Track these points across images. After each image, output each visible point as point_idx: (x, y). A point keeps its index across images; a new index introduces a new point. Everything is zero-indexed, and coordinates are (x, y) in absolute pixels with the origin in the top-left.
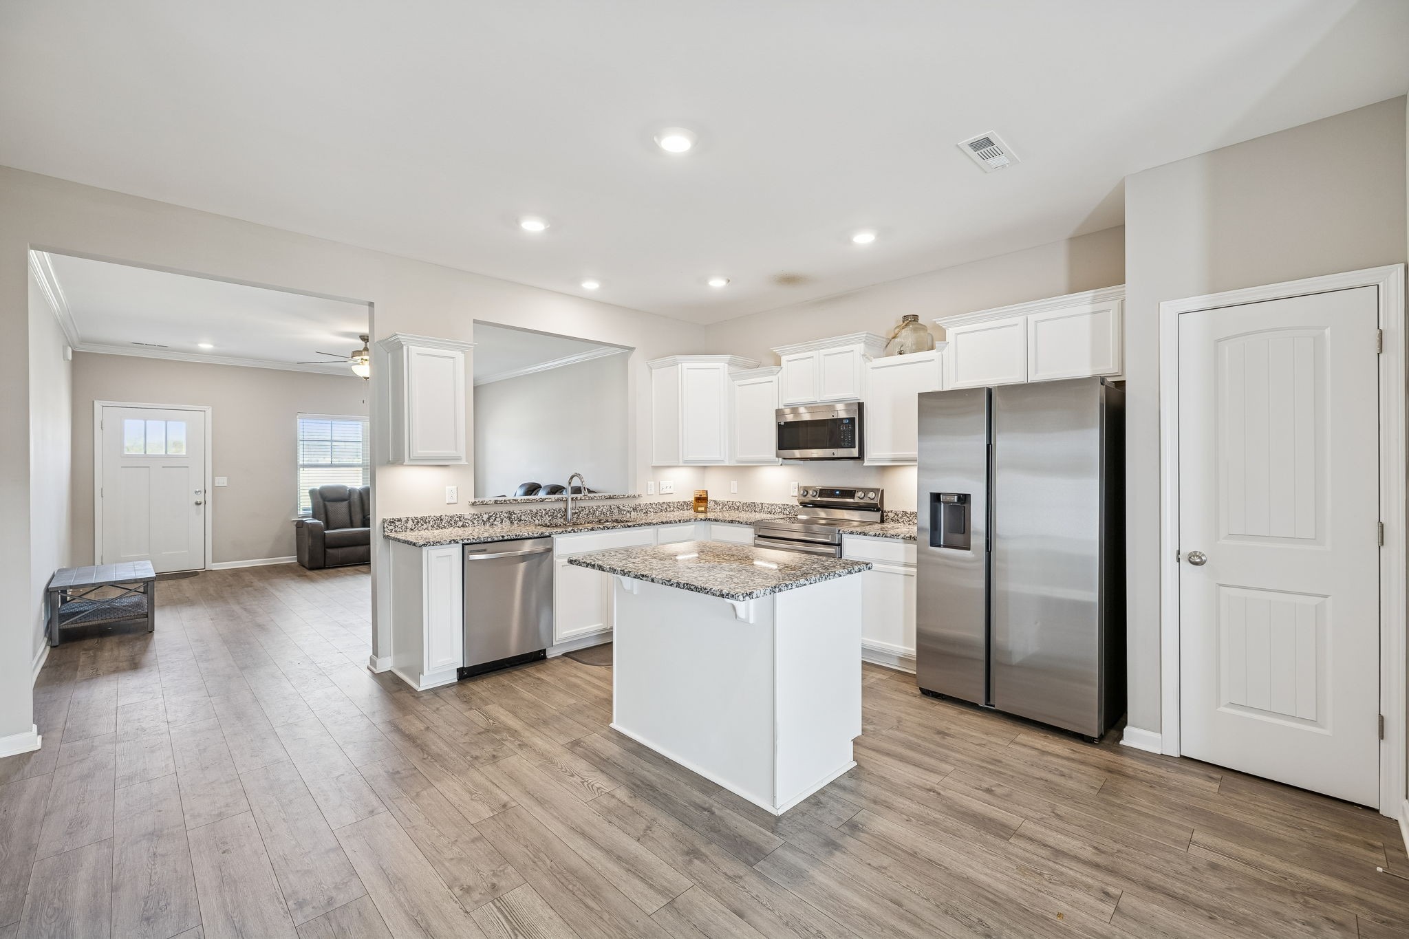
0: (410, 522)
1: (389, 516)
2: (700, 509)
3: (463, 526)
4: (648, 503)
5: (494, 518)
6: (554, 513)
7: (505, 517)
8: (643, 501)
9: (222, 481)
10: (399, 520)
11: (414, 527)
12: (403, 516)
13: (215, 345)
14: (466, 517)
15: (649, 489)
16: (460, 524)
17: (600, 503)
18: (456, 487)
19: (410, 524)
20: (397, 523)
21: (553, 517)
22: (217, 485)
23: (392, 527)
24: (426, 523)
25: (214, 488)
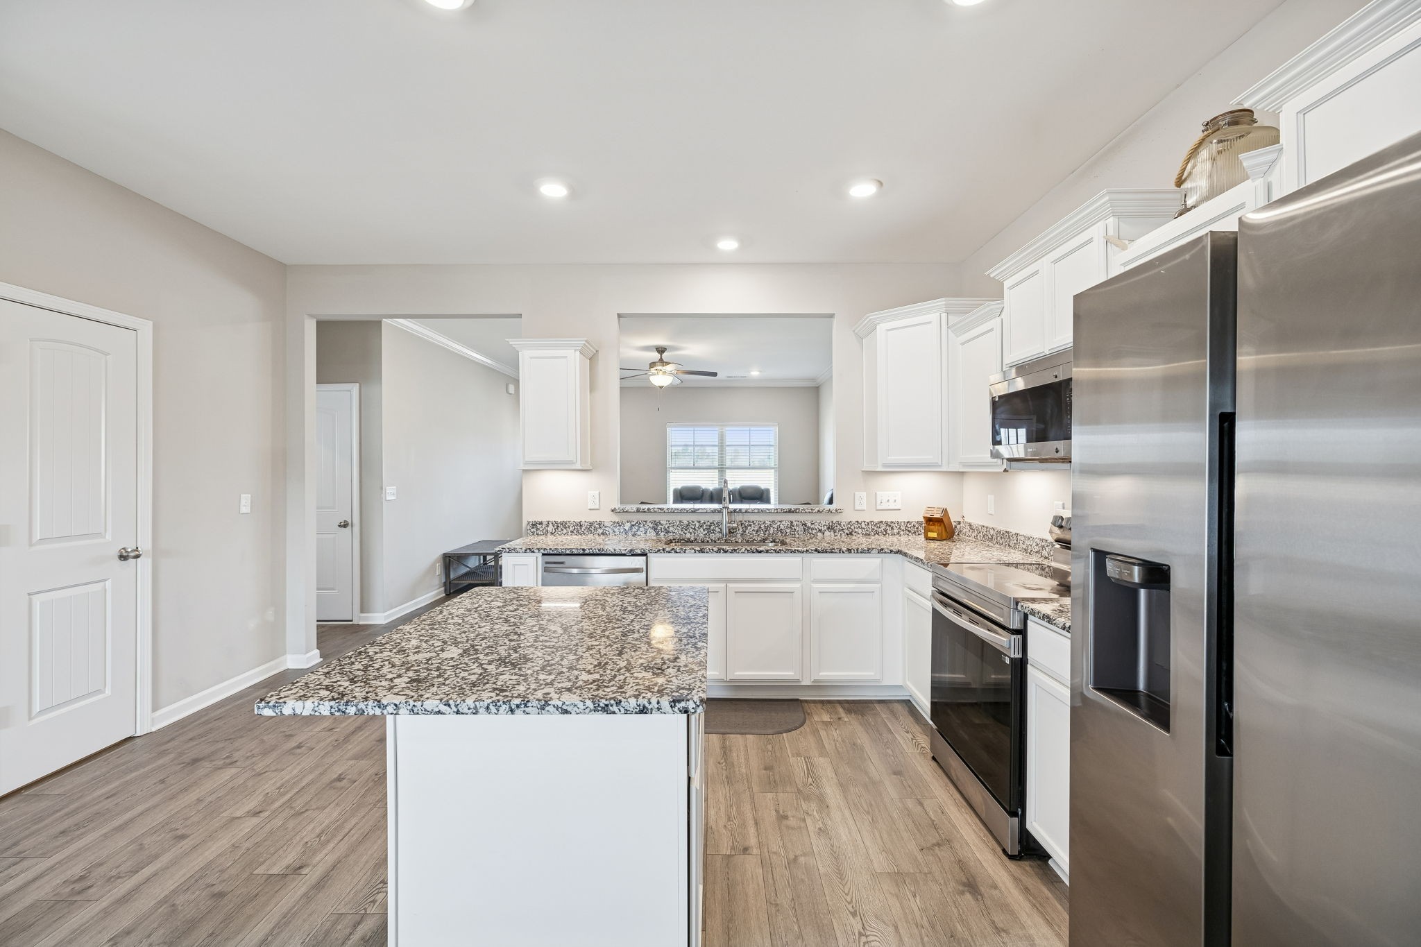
0: (551, 525)
1: (532, 519)
2: (931, 535)
3: (603, 534)
4: (854, 521)
5: (637, 527)
6: (710, 526)
7: (650, 527)
8: (844, 518)
10: (541, 523)
11: (554, 531)
12: (544, 520)
14: (606, 524)
15: (857, 502)
16: (600, 531)
17: (777, 518)
18: (598, 492)
19: (550, 528)
20: (539, 526)
21: (709, 530)
23: (534, 530)
24: (565, 528)
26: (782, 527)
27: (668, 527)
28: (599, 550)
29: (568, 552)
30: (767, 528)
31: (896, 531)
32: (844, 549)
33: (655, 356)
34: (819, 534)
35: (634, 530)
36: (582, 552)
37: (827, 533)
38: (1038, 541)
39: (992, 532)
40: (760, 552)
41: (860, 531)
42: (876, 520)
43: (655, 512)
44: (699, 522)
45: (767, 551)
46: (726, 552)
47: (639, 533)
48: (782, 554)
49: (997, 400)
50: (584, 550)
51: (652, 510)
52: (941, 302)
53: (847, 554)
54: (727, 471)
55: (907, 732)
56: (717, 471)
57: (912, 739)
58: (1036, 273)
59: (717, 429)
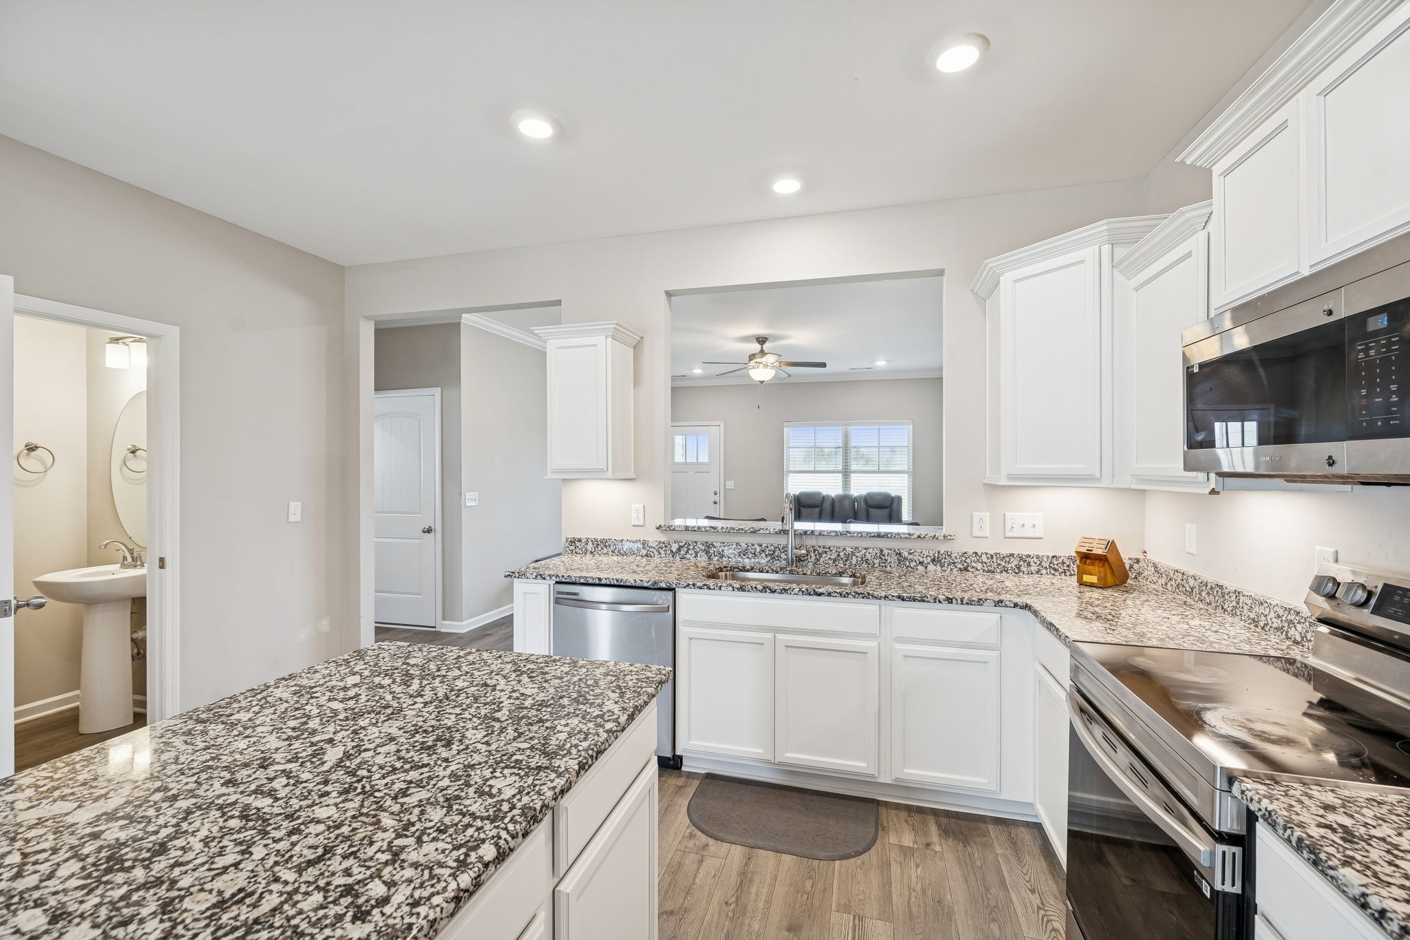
0: (590, 543)
1: (570, 536)
2: (1088, 578)
3: (647, 555)
4: (970, 552)
5: (685, 549)
6: (774, 552)
7: (701, 550)
8: (956, 548)
9: (730, 484)
10: (580, 540)
11: (593, 550)
12: (583, 537)
13: (703, 370)
14: (650, 544)
15: (976, 526)
16: (644, 552)
17: (862, 544)
18: (642, 506)
19: (590, 546)
20: (578, 544)
22: (727, 488)
23: (572, 548)
24: (606, 547)
25: (725, 489)
26: (868, 556)
27: (723, 551)
28: (617, 580)
29: (582, 581)
30: (848, 557)
31: (1034, 568)
32: (942, 597)
33: (756, 347)
34: (920, 568)
35: (682, 552)
36: (597, 582)
37: (931, 567)
38: (1281, 612)
39: (1192, 582)
40: (820, 595)
41: (979, 566)
42: (1005, 552)
43: (707, 531)
44: (761, 546)
45: (829, 594)
46: (773, 592)
47: (688, 556)
48: (851, 599)
49: (1196, 370)
50: (600, 579)
51: (703, 529)
52: (1102, 227)
53: (945, 605)
54: (852, 475)
55: (1033, 891)
56: (841, 475)
57: (1039, 908)
58: (1284, 126)
59: (841, 428)
